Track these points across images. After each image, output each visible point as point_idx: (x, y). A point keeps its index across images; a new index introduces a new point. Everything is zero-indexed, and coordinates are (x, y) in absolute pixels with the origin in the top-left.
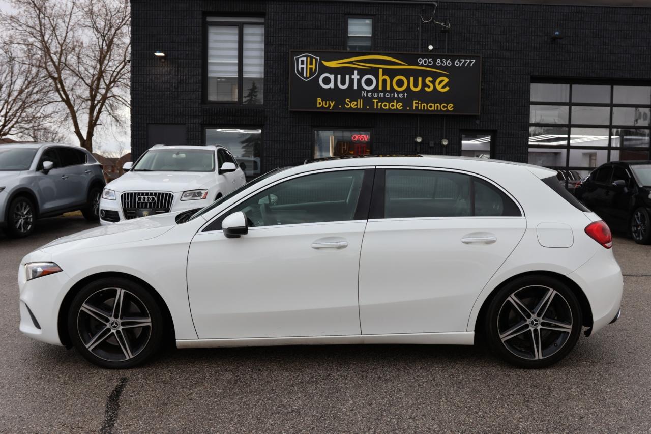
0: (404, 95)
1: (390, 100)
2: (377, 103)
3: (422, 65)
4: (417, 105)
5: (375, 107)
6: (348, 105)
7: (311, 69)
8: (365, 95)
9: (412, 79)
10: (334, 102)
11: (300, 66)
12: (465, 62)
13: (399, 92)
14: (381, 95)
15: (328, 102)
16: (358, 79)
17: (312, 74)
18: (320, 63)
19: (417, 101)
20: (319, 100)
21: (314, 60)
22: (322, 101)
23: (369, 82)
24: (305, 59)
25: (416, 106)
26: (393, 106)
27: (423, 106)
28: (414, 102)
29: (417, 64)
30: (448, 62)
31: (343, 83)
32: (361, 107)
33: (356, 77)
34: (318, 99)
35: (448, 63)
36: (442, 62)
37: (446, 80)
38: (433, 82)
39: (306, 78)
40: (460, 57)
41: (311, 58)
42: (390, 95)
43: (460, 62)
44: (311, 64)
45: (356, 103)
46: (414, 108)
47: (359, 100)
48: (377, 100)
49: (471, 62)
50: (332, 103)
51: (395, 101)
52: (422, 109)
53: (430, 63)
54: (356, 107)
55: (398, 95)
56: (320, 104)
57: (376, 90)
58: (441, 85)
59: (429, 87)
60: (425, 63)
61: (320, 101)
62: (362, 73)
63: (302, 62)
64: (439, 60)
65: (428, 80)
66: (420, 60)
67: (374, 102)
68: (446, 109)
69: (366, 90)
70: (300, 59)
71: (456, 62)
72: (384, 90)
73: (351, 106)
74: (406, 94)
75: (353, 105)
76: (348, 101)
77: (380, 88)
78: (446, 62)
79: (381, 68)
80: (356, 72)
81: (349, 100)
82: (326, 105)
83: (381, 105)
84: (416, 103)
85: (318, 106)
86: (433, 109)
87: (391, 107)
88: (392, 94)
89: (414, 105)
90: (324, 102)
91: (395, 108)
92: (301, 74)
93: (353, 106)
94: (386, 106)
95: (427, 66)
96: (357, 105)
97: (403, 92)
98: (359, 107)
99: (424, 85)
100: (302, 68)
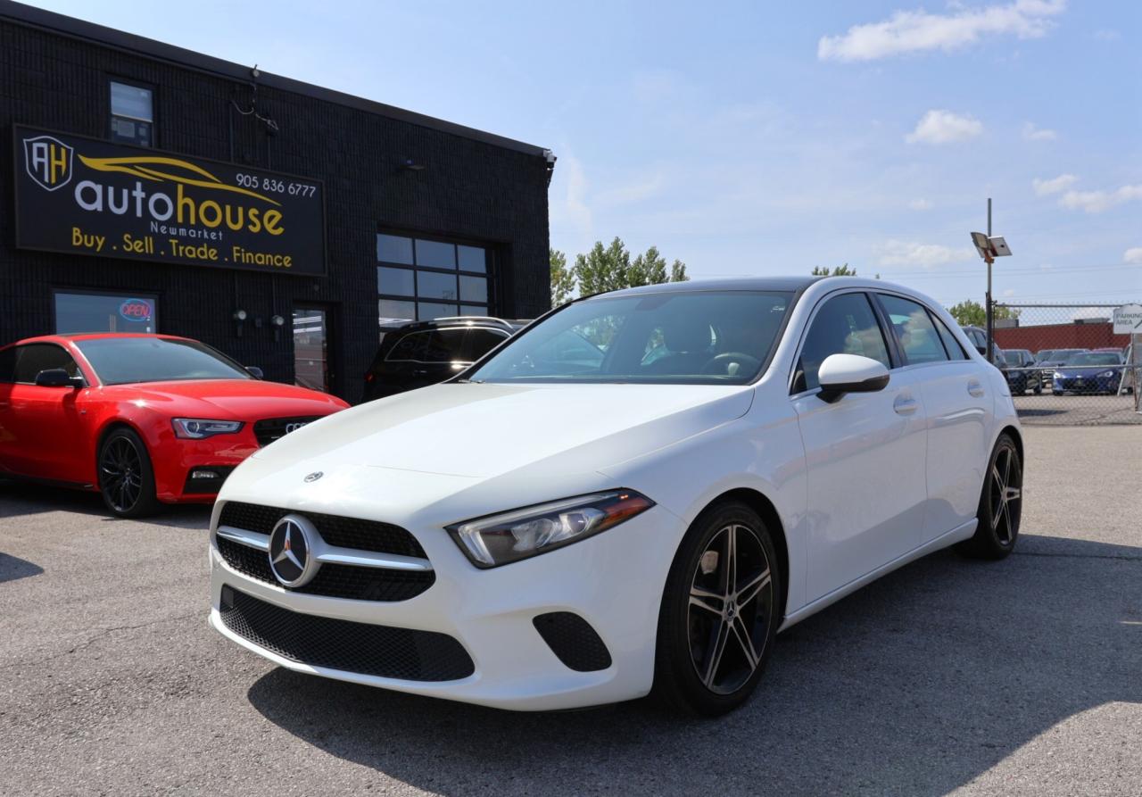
0: (217, 236)
1: (197, 243)
2: (177, 245)
3: (242, 187)
4: (239, 255)
5: (175, 254)
6: (128, 246)
7: (58, 168)
8: (156, 230)
9: (228, 208)
10: (103, 239)
11: (36, 160)
12: (303, 189)
13: (210, 230)
14: (183, 231)
15: (92, 238)
16: (142, 199)
17: (60, 179)
18: (77, 160)
19: (238, 248)
20: (76, 232)
21: (63, 151)
22: (82, 234)
23: (161, 206)
24: (45, 146)
25: (237, 257)
26: (202, 253)
27: (248, 257)
28: (235, 248)
29: (235, 184)
30: (279, 185)
31: (118, 204)
32: (152, 252)
33: (139, 194)
34: (75, 229)
35: (278, 187)
36: (271, 184)
37: (278, 216)
38: (260, 217)
39: (50, 185)
40: (296, 181)
41: (58, 148)
42: (197, 233)
43: (297, 188)
44: (58, 157)
45: (141, 243)
46: (235, 260)
47: (146, 238)
48: (176, 241)
49: (310, 190)
50: (100, 239)
51: (205, 245)
52: (248, 261)
53: (255, 184)
54: (142, 250)
55: (209, 235)
56: (78, 239)
57: (172, 222)
58: (272, 223)
59: (254, 225)
60: (248, 183)
61: (78, 234)
62: (150, 188)
63: (40, 151)
64: (266, 182)
65: (253, 212)
66: (240, 178)
67: (171, 243)
68: (280, 264)
69: (157, 220)
70: (35, 146)
71: (290, 187)
72: (186, 224)
73: (133, 249)
74: (220, 234)
75: (137, 246)
76: (128, 238)
77: (180, 220)
78: (277, 184)
79: (181, 183)
80: (139, 185)
81: (129, 236)
82: (89, 241)
83: (184, 251)
84: (237, 251)
85: (74, 243)
86: (263, 262)
87: (199, 255)
88: (200, 232)
89: (235, 255)
90: (86, 237)
91: (206, 257)
92: (40, 175)
93: (137, 249)
94: (192, 253)
95: (250, 189)
96: (143, 247)
97: (216, 229)
98: (147, 251)
99: (247, 221)
100: (41, 165)
